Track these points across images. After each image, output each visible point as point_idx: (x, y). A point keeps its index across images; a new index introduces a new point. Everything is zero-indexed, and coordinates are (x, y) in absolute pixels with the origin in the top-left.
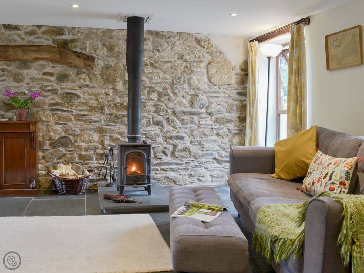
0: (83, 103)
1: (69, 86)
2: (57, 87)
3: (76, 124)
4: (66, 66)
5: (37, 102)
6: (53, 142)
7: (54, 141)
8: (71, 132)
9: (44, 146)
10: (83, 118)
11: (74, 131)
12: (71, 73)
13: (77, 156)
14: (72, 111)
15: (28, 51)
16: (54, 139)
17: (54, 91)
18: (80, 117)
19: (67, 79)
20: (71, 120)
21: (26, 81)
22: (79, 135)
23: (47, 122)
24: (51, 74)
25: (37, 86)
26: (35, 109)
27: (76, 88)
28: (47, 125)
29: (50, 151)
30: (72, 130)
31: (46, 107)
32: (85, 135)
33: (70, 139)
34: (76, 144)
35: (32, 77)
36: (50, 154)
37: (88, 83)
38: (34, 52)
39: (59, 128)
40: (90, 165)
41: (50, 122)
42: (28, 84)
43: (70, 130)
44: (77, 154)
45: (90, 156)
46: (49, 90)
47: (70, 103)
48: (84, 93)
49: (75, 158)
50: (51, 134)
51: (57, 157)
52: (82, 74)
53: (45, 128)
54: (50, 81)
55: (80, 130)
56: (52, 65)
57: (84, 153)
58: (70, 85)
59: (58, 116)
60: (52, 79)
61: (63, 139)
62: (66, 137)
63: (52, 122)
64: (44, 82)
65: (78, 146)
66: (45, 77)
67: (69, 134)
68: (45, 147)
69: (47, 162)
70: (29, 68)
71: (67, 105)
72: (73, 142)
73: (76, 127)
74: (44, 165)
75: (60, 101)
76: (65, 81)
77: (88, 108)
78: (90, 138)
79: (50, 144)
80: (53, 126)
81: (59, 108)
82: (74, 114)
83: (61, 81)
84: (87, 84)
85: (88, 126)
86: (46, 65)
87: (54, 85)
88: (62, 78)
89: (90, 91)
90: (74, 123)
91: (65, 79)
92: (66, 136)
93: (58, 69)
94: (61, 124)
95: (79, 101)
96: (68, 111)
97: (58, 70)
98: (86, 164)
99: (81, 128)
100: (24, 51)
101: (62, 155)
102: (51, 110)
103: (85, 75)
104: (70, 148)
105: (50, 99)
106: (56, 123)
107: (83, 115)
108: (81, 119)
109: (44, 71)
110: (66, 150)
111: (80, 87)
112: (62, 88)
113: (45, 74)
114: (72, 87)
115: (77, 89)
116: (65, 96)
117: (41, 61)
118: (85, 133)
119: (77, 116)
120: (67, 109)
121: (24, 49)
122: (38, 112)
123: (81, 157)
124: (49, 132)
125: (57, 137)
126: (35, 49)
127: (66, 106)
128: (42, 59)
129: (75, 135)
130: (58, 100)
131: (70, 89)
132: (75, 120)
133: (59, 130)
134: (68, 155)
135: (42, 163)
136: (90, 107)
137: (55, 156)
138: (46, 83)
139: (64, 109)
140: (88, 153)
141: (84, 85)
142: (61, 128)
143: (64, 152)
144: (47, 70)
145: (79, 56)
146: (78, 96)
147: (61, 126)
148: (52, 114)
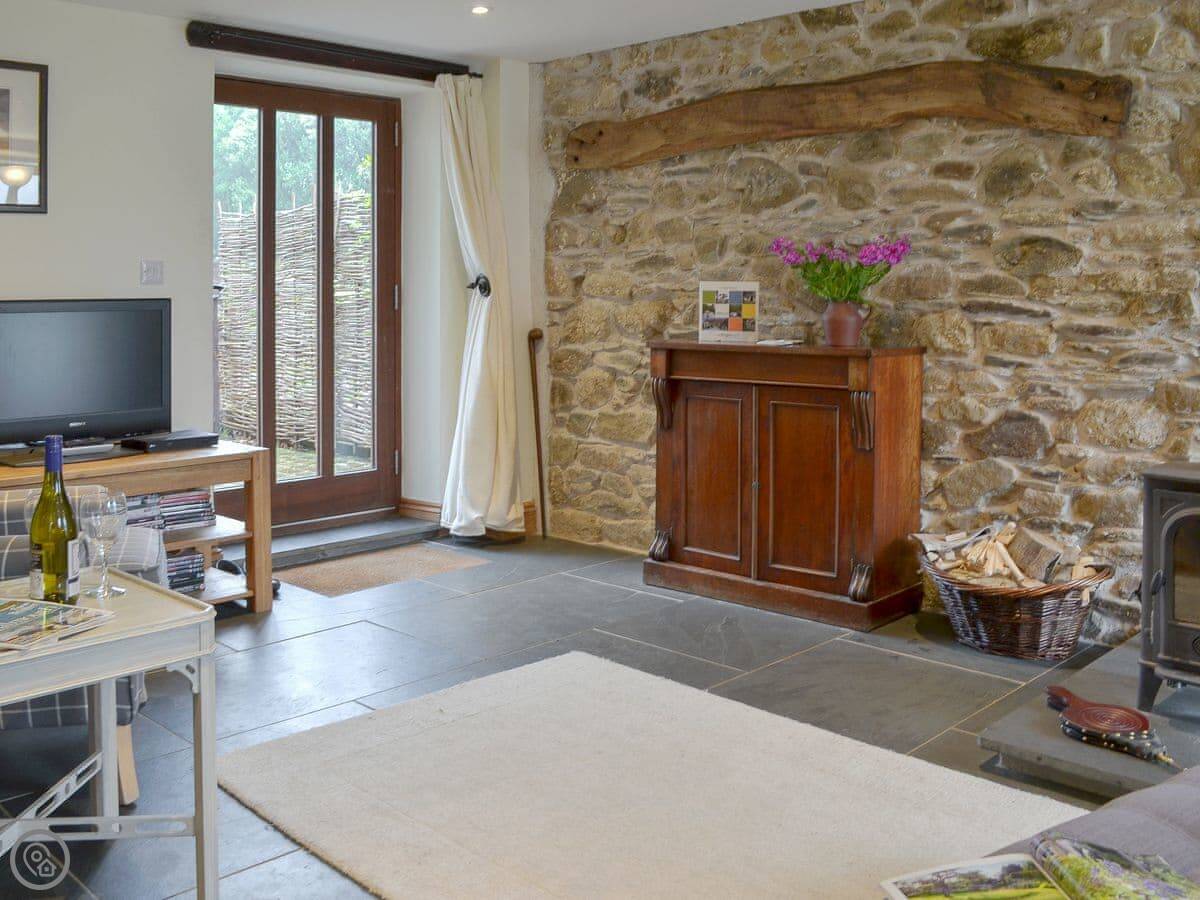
0: (1094, 278)
1: (1033, 212)
2: (989, 217)
3: (1065, 367)
4: (1018, 132)
5: (917, 279)
6: (976, 434)
7: (979, 429)
8: (1043, 399)
9: (942, 444)
10: (1094, 342)
11: (1056, 394)
12: (1041, 159)
13: (1067, 498)
14: (1046, 315)
15: (874, 94)
16: (979, 423)
17: (976, 235)
18: (1078, 339)
19: (1025, 183)
20: (1043, 350)
21: (880, 202)
22: (1078, 412)
23: (954, 353)
24: (962, 171)
25: (916, 218)
26: (913, 306)
27: (1063, 217)
28: (956, 368)
29: (964, 466)
30: (1047, 388)
31: (950, 296)
32: (1102, 414)
33: (1041, 429)
34: (1063, 450)
35: (898, 185)
36: (962, 477)
37: (1110, 194)
38: (894, 94)
39: (999, 380)
40: (1122, 544)
41: (961, 354)
42: (886, 212)
43: (1039, 391)
44: (1065, 491)
45: (1121, 507)
46: (959, 233)
47: (1039, 281)
48: (1096, 238)
49: (1059, 508)
50: (969, 400)
51: (989, 495)
52: (1086, 156)
53: (946, 377)
54: (962, 196)
55: (1085, 391)
56: (965, 133)
57: (1094, 490)
58: (1036, 206)
59: (994, 332)
60: (971, 187)
61: (1013, 425)
62: (1022, 417)
63: (973, 356)
64: (941, 203)
65: (1071, 456)
66: (942, 182)
67: (1034, 406)
68: (947, 450)
69: (953, 509)
70: (887, 156)
71: (1028, 291)
72: (1052, 439)
73: (1066, 379)
74: (944, 517)
75: (1001, 274)
76: (1017, 192)
77: (1118, 301)
78: (1124, 429)
79: (967, 439)
80: (974, 370)
81: (996, 301)
82: (1056, 325)
83: (1004, 193)
84: (1103, 198)
85: (1116, 377)
86: (941, 135)
87: (978, 210)
88: (1007, 179)
89: (1122, 227)
90: (1059, 361)
91: (1015, 183)
92: (1027, 412)
93: (989, 147)
94: (1005, 364)
95: (1075, 271)
96: (1033, 314)
97: (987, 152)
98: (1105, 538)
99: (1085, 386)
100: (862, 95)
101: (1008, 486)
102: (968, 308)
103: (1098, 161)
104: (1043, 463)
105: (964, 266)
106: (989, 361)
107: (1095, 331)
108: (1083, 345)
109: (937, 160)
110: (1025, 471)
111: (1077, 214)
112: (1007, 223)
113: (941, 170)
114: (1044, 214)
115: (1066, 224)
116: (1018, 251)
117: (927, 123)
118: (1100, 408)
119: (1070, 335)
120: (1029, 306)
121: (861, 86)
122: (922, 314)
123: (1084, 505)
124: (962, 394)
125: (991, 415)
126: (898, 81)
127: (1023, 293)
128: (927, 116)
129: (1061, 414)
130: (993, 271)
131: (1039, 225)
132: (1061, 351)
133: (996, 389)
134: (1030, 493)
135: (936, 510)
136: (1123, 294)
137: (981, 487)
138: (945, 207)
139: (1016, 303)
140: (1111, 494)
141: (1096, 205)
142: (1007, 379)
143: (1017, 476)
144: (950, 154)
145: (1060, 88)
146: (1072, 252)
147: (1008, 372)
148: (975, 324)
